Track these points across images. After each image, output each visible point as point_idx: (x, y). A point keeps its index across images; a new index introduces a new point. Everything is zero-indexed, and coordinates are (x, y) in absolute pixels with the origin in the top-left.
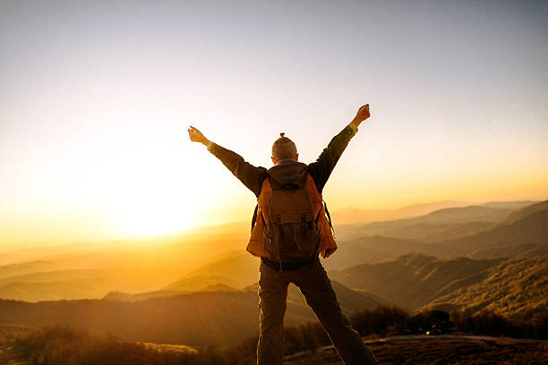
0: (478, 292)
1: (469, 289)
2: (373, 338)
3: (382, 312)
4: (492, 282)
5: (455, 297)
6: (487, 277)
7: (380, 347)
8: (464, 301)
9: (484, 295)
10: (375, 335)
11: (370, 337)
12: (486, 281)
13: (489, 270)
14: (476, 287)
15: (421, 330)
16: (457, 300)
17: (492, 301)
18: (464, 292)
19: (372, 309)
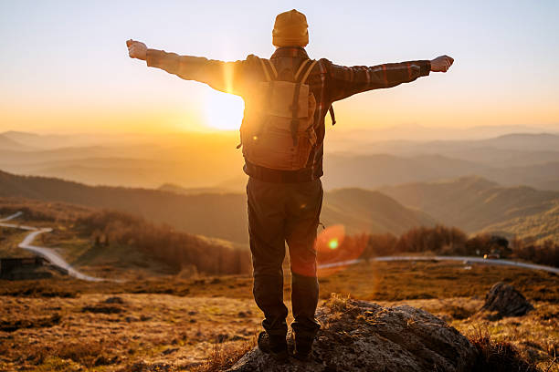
0: (536, 223)
1: (528, 218)
2: (428, 255)
3: (439, 231)
4: (553, 214)
5: (511, 225)
6: (549, 209)
7: (434, 265)
8: (521, 230)
9: (543, 226)
10: (430, 252)
11: (426, 253)
12: (548, 212)
13: (552, 202)
14: (535, 218)
15: (478, 252)
16: (513, 228)
17: (550, 233)
18: (522, 221)
19: (430, 226)
